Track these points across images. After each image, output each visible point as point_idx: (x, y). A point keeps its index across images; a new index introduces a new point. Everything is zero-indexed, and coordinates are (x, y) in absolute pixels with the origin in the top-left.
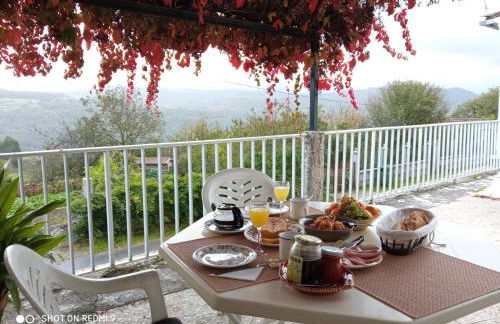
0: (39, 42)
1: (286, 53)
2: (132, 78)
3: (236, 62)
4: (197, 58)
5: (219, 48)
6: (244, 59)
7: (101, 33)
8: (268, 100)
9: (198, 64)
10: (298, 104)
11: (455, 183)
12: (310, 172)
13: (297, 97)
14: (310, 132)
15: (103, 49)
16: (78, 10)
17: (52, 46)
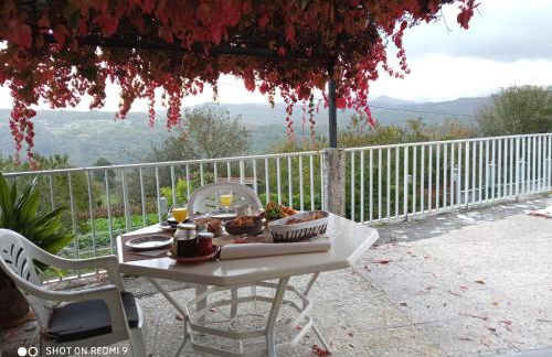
0: (69, 79)
1: (300, 76)
2: (152, 105)
3: (250, 86)
4: (213, 84)
5: (234, 73)
6: (259, 83)
7: (120, 69)
8: (288, 119)
9: (215, 90)
10: (313, 123)
11: (517, 201)
12: (329, 187)
13: (312, 116)
14: (329, 149)
15: (122, 82)
16: (99, 52)
17: (80, 82)
